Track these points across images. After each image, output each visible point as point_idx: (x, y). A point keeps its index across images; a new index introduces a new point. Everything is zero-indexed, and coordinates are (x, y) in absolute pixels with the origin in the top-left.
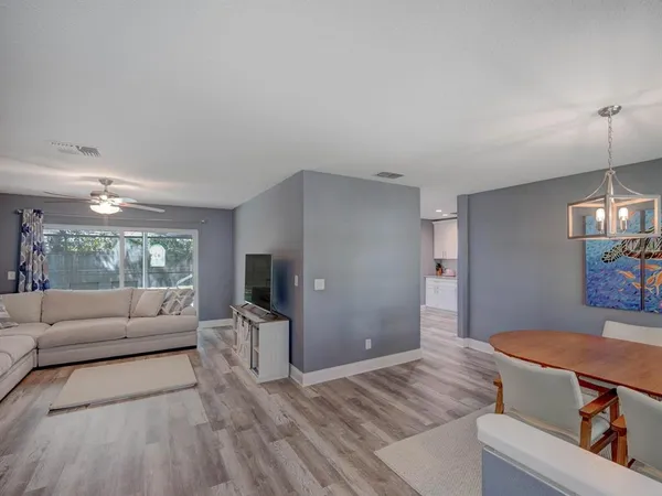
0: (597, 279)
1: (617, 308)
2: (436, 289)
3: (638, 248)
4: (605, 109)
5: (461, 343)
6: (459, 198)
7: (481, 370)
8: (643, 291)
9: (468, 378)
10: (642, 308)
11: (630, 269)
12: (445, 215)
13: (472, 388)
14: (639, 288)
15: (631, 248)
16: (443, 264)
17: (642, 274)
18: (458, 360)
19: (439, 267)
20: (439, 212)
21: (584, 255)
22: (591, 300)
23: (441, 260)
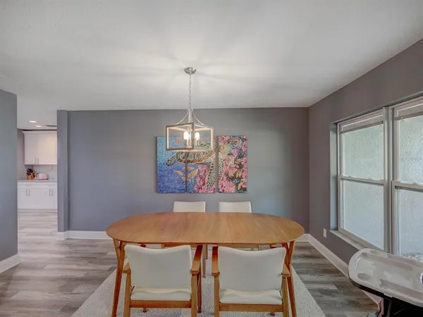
0: (163, 176)
1: (175, 192)
2: (28, 193)
3: (184, 158)
4: (188, 69)
5: (62, 236)
6: (60, 112)
7: (84, 255)
8: (186, 182)
9: (75, 267)
10: (186, 191)
11: (181, 169)
12: (39, 127)
13: (81, 275)
14: (184, 180)
15: (181, 157)
16: (35, 169)
17: (186, 172)
18: (61, 253)
19: (31, 172)
20: (33, 123)
21: (156, 161)
22: (160, 189)
23: (32, 166)
